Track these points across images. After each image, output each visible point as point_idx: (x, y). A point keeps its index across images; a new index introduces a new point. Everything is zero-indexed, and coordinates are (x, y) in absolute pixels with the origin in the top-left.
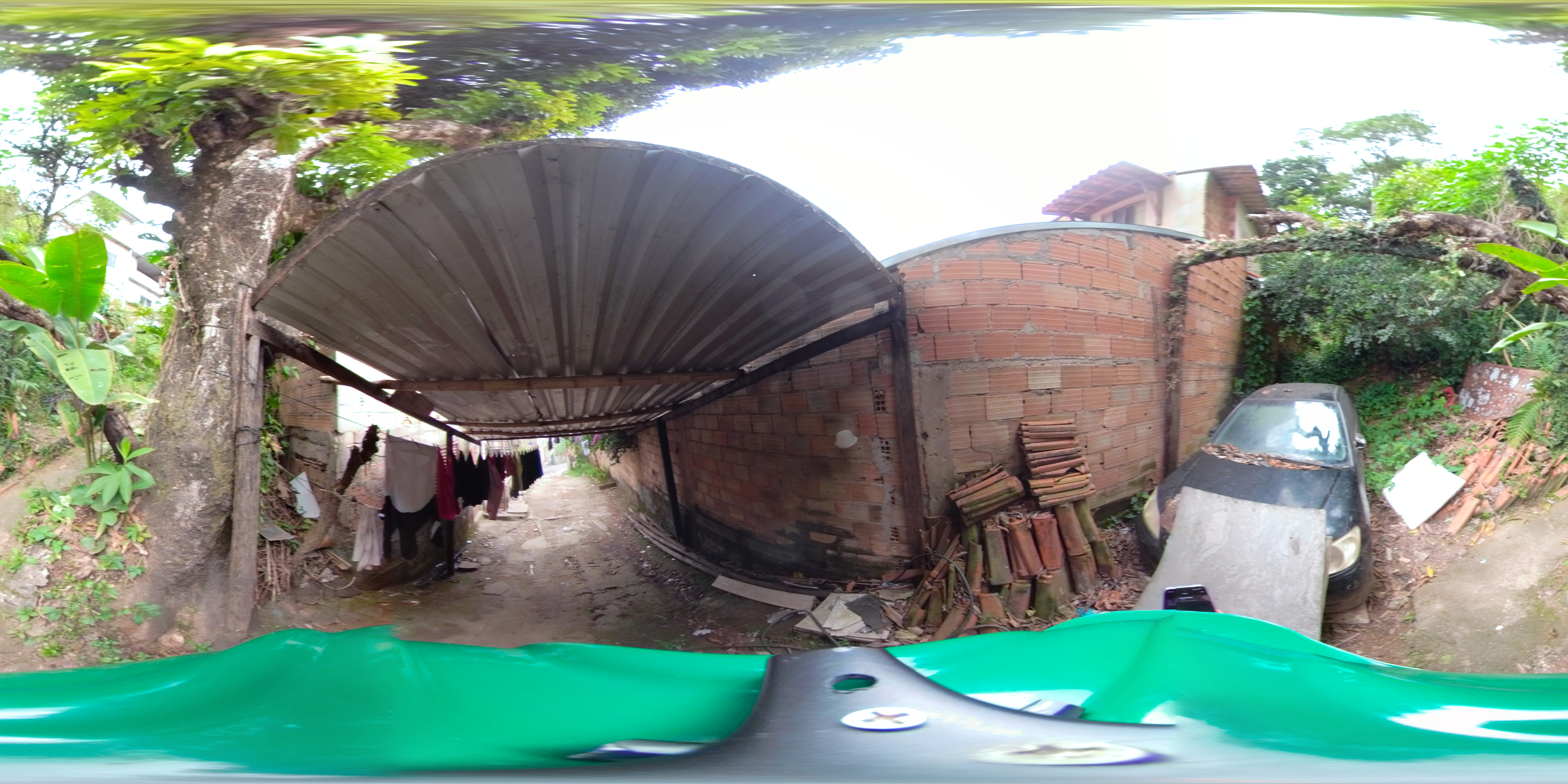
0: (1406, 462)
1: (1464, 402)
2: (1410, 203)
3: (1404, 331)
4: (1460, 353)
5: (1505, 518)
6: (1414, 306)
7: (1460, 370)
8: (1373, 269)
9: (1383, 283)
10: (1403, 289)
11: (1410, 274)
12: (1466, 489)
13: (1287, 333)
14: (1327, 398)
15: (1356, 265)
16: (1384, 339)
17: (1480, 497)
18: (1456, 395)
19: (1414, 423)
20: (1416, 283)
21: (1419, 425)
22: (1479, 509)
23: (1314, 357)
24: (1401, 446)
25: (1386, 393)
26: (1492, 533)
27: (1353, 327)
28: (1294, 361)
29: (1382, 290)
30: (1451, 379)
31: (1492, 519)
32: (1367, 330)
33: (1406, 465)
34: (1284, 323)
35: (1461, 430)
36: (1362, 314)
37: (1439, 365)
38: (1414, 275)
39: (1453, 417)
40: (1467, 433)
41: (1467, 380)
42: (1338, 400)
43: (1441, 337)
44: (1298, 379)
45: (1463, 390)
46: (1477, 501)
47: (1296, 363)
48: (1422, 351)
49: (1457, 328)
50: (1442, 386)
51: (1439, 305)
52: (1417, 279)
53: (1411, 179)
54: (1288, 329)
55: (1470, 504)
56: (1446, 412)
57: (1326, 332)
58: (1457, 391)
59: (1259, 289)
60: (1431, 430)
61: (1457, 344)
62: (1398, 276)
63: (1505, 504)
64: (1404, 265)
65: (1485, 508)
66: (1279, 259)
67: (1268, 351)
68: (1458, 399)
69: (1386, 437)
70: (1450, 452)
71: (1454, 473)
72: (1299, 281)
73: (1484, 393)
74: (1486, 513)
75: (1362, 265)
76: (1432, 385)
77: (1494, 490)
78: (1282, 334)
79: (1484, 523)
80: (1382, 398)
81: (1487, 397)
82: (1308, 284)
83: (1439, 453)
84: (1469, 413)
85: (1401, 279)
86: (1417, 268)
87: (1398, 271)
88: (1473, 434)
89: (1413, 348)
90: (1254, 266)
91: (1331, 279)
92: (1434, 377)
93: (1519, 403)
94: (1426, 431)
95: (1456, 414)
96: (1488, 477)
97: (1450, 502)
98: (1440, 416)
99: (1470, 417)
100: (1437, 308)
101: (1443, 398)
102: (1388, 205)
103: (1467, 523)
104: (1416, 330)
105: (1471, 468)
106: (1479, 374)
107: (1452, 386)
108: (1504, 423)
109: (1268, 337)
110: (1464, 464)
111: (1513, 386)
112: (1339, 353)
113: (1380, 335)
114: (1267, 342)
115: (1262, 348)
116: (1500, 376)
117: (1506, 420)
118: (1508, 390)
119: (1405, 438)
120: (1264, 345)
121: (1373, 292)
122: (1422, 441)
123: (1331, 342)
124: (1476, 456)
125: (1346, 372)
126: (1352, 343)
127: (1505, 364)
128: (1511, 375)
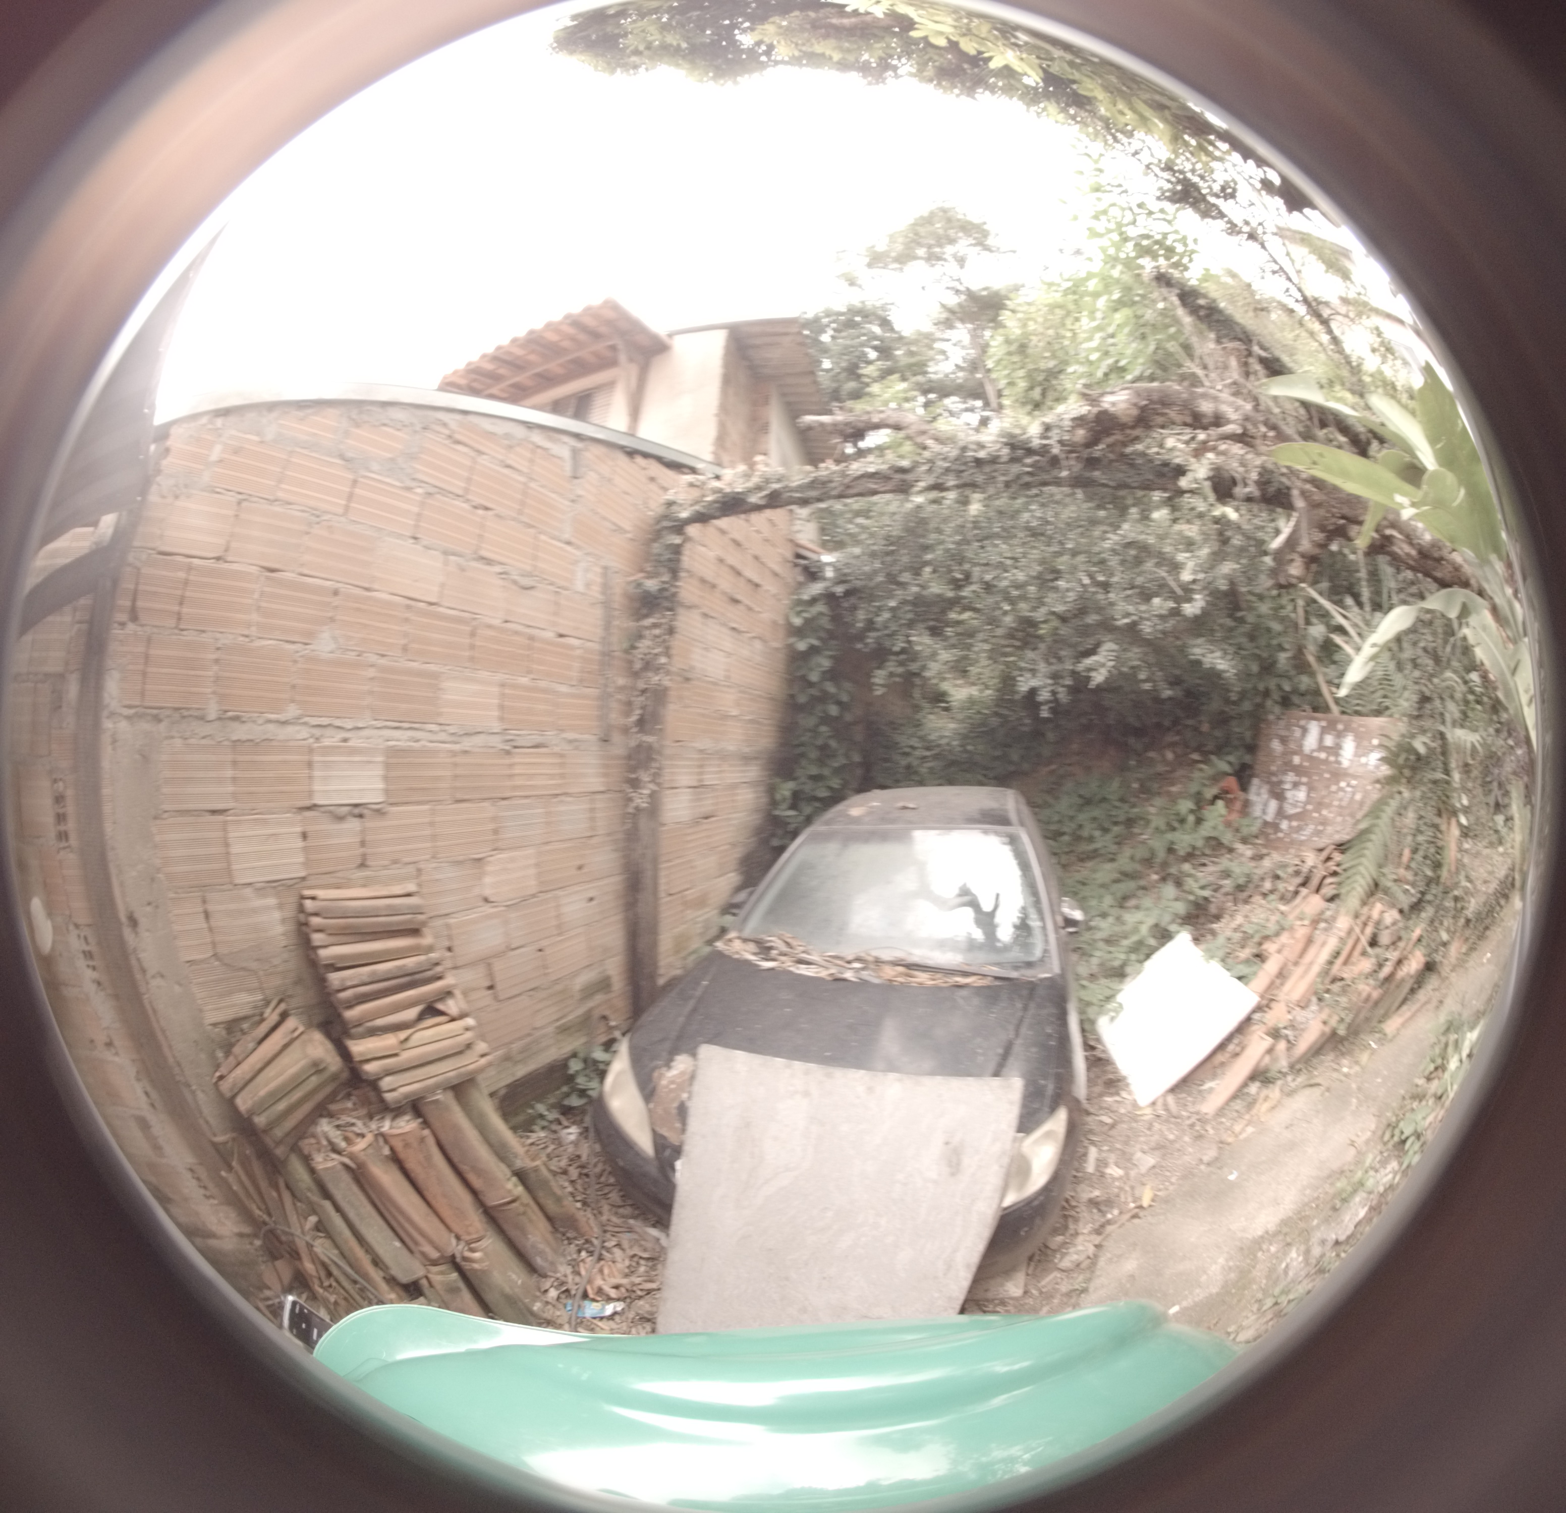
0: (1148, 956)
1: (1258, 810)
4: (1244, 694)
5: (1299, 1081)
7: (1250, 737)
12: (1259, 1017)
13: (889, 674)
14: (990, 821)
16: (1095, 677)
17: (1274, 1034)
18: (1243, 795)
19: (1165, 865)
21: (1173, 870)
22: (1266, 1060)
23: (942, 728)
24: (1141, 919)
26: (1268, 1116)
27: (1031, 654)
28: (899, 739)
30: (1231, 759)
31: (1281, 1083)
32: (1062, 658)
34: (881, 654)
35: (1256, 879)
37: (1205, 728)
39: (1240, 847)
40: (1268, 885)
41: (1262, 759)
42: (1019, 821)
43: (1205, 662)
45: (1256, 781)
46: (1267, 1042)
47: (904, 741)
48: (1172, 697)
50: (1216, 777)
54: (890, 666)
55: (1254, 1050)
56: (1227, 837)
57: (961, 669)
58: (1245, 786)
59: (824, 579)
60: (1199, 880)
61: (1237, 675)
63: (1309, 1049)
67: (848, 717)
68: (1247, 805)
70: (1235, 930)
71: (1240, 978)
72: (909, 560)
73: (1294, 786)
74: (1274, 1071)
76: (1197, 774)
77: (1300, 1016)
78: (877, 677)
79: (1266, 1092)
82: (928, 564)
83: (1213, 933)
84: (1269, 835)
87: (1092, 522)
88: (1279, 886)
90: (805, 528)
92: (1197, 756)
94: (1189, 882)
95: (1245, 841)
96: (1297, 986)
98: (1216, 846)
99: (1271, 845)
100: (1197, 597)
101: (1220, 804)
103: (1238, 1094)
106: (1282, 740)
107: (1233, 774)
108: (1337, 857)
109: (847, 685)
110: (1260, 957)
111: (1345, 763)
112: (996, 714)
113: (1090, 670)
114: (845, 698)
115: (834, 710)
116: (1321, 740)
117: (1342, 847)
118: (1338, 774)
119: (1147, 902)
120: (839, 703)
121: (1057, 574)
122: (1181, 908)
123: (974, 691)
124: (1284, 938)
125: (1015, 757)
126: (1033, 692)
127: (1327, 709)
128: (1340, 735)
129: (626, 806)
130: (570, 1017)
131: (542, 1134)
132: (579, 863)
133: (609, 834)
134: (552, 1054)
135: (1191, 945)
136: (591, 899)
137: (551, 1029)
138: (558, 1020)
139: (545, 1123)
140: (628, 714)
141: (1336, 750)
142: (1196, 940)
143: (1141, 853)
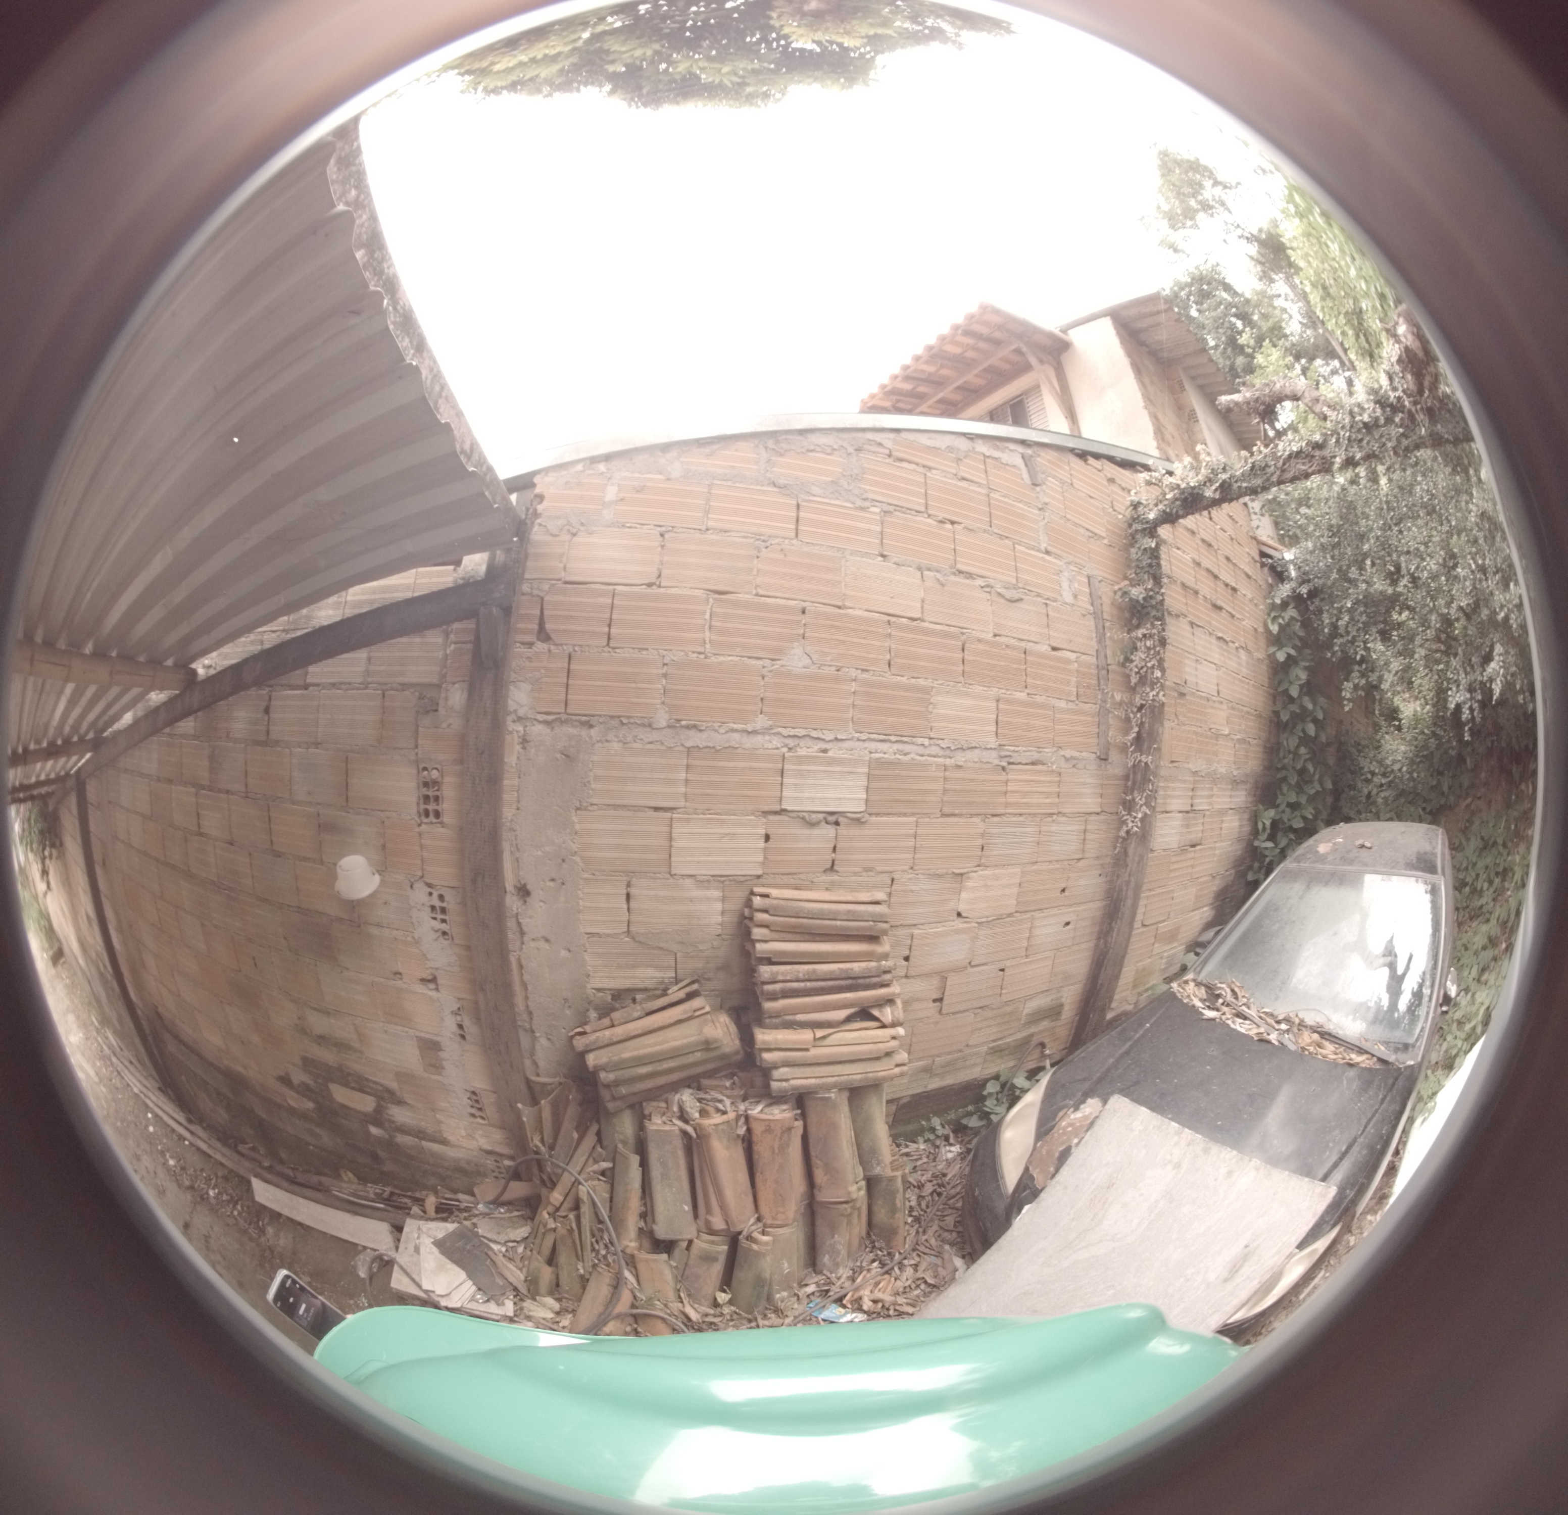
129: (1120, 829)
130: (1008, 1040)
131: (922, 1147)
132: (1063, 886)
133: (1098, 858)
134: (975, 1073)
136: (1068, 924)
137: (985, 1049)
138: (994, 1041)
139: (932, 1137)
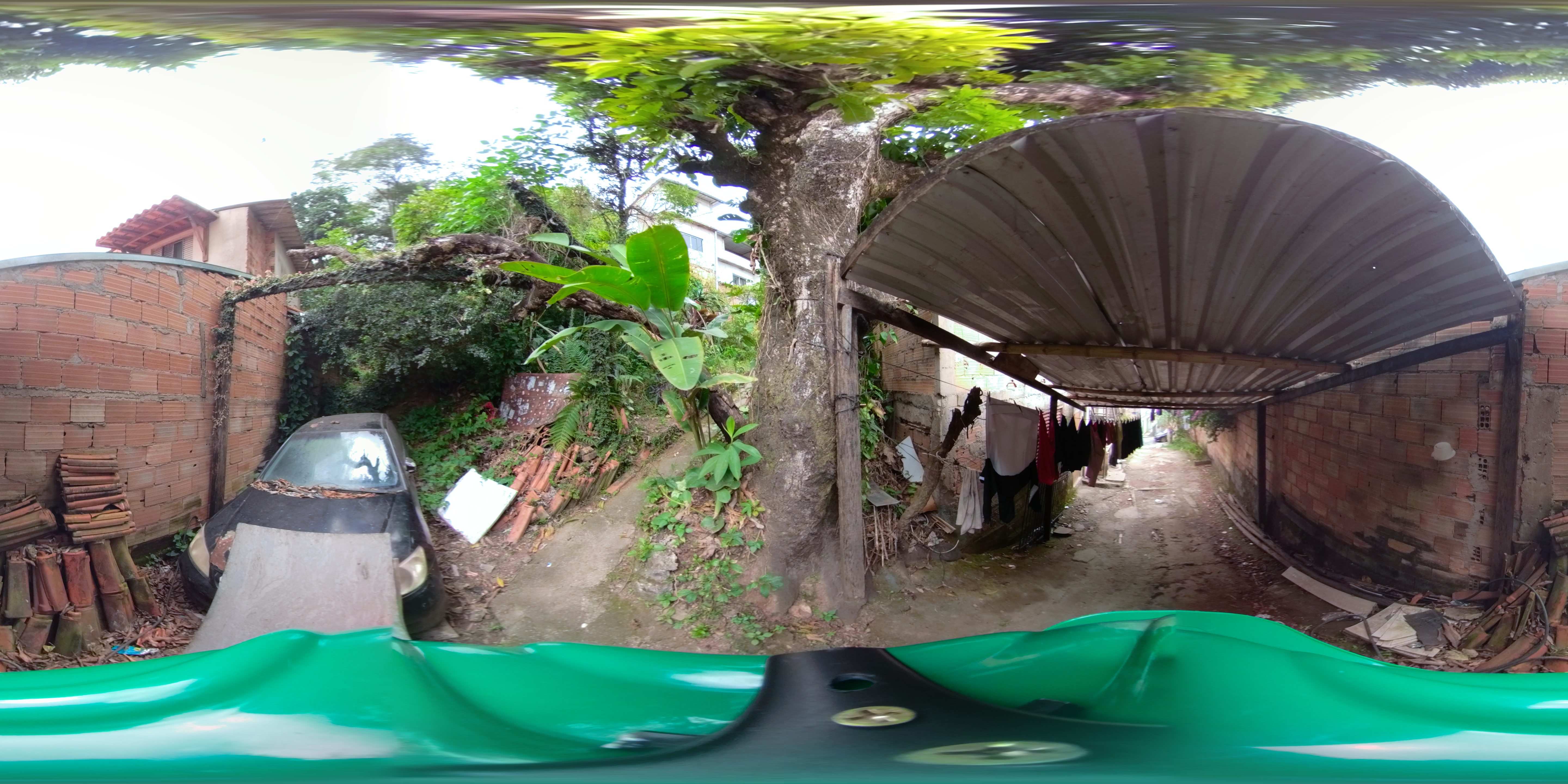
0: (457, 480)
1: (505, 415)
2: (428, 226)
3: (440, 353)
4: (495, 367)
5: (561, 521)
6: (446, 326)
7: (498, 384)
8: (404, 295)
9: (415, 309)
10: (434, 313)
11: (438, 297)
12: (520, 499)
13: (330, 365)
14: (373, 427)
15: (388, 294)
16: (422, 364)
17: (534, 504)
18: (496, 409)
19: (459, 441)
20: (446, 305)
21: (464, 443)
22: (535, 515)
23: (355, 388)
24: (450, 465)
25: (429, 416)
26: (552, 537)
27: (391, 354)
28: (335, 394)
29: (415, 316)
30: (489, 394)
31: (550, 524)
32: (405, 356)
33: (458, 484)
34: (325, 356)
35: (506, 443)
36: (397, 341)
37: (476, 382)
38: (443, 297)
39: (497, 431)
40: (512, 445)
41: (505, 393)
42: (386, 427)
43: (475, 355)
44: (341, 410)
45: (503, 403)
46: (531, 508)
47: (338, 394)
48: (458, 370)
49: (489, 343)
50: (482, 403)
51: (470, 324)
52: (446, 301)
53: (423, 203)
54: (330, 361)
55: (526, 512)
56: (489, 427)
57: (364, 361)
58: (497, 405)
59: (300, 323)
60: (477, 446)
61: (491, 359)
62: (428, 300)
63: (560, 507)
64: (432, 288)
65: (542, 514)
66: (316, 293)
67: (312, 385)
68: (498, 413)
69: (434, 458)
70: (498, 465)
71: (505, 484)
72: (337, 313)
73: (523, 403)
74: (542, 519)
75: (395, 293)
76: (472, 402)
77: (546, 495)
78: (324, 366)
79: (542, 529)
80: (426, 421)
81: (527, 407)
82: (346, 316)
83: (487, 467)
84: (511, 424)
85: (431, 302)
86: (445, 291)
87: (427, 295)
88: (518, 445)
89: (449, 368)
90: (293, 301)
91: (367, 309)
92: (472, 394)
93: (558, 408)
94: (472, 447)
95: (498, 428)
96: (539, 483)
97: (505, 513)
98: (484, 431)
99: (511, 428)
100: (469, 327)
101: (484, 413)
102: (408, 231)
103: (526, 531)
104: (450, 351)
105: (521, 477)
106: (516, 385)
107: (491, 400)
108: (547, 430)
109: (311, 371)
110: (514, 474)
111: (550, 393)
112: (378, 381)
113: (418, 360)
114: (310, 377)
115: (305, 382)
116: (537, 383)
117: (549, 426)
118: (546, 397)
119: (451, 457)
120: (308, 379)
121: (407, 319)
122: (469, 458)
123: (369, 371)
124: (524, 465)
125: (387, 399)
126: (392, 371)
127: (542, 371)
128: (547, 382)
135: (476, 474)
140: (214, 386)
141: (546, 387)
142: (480, 472)
143: (447, 437)
